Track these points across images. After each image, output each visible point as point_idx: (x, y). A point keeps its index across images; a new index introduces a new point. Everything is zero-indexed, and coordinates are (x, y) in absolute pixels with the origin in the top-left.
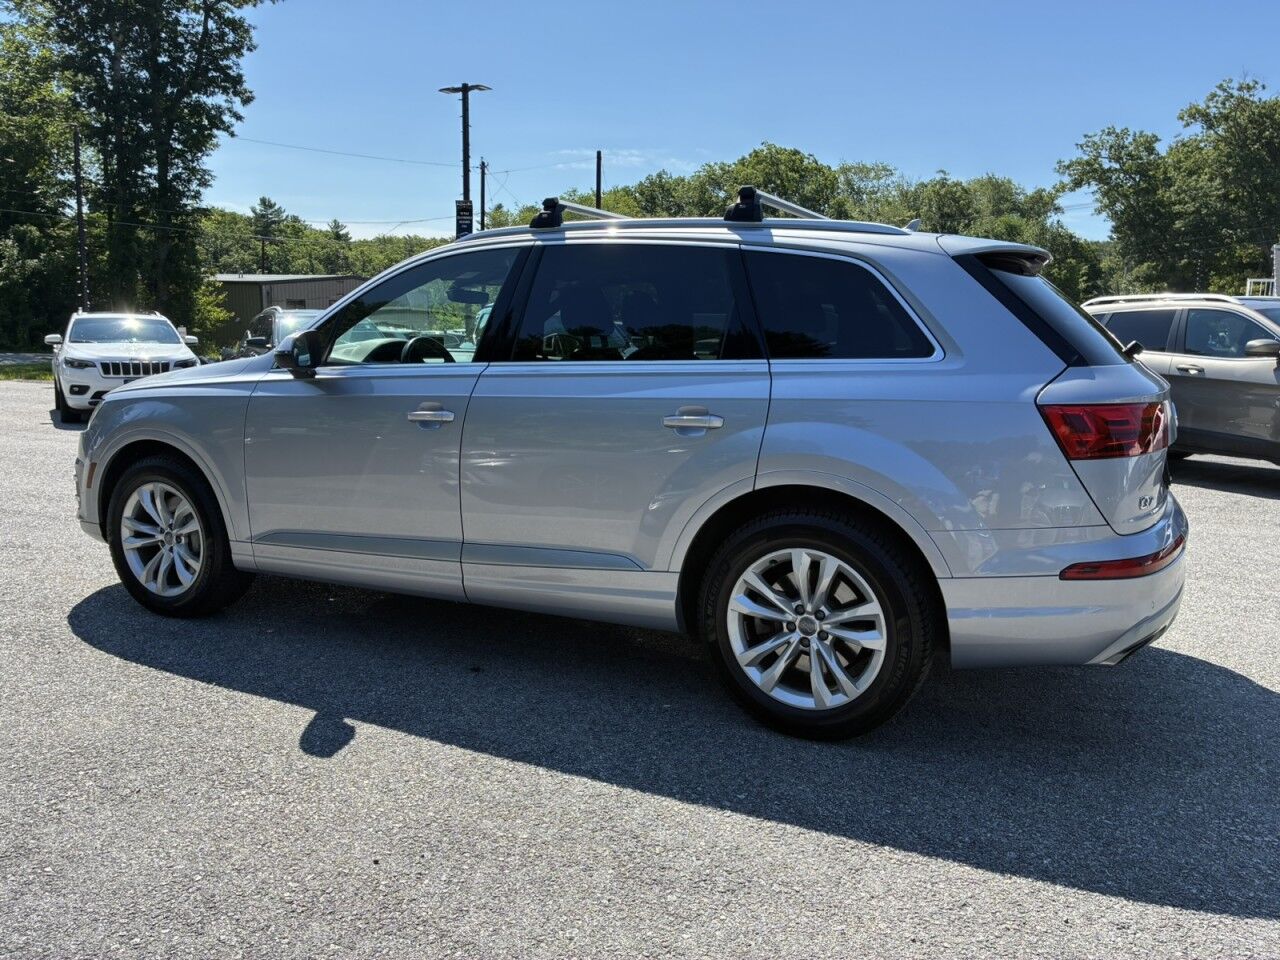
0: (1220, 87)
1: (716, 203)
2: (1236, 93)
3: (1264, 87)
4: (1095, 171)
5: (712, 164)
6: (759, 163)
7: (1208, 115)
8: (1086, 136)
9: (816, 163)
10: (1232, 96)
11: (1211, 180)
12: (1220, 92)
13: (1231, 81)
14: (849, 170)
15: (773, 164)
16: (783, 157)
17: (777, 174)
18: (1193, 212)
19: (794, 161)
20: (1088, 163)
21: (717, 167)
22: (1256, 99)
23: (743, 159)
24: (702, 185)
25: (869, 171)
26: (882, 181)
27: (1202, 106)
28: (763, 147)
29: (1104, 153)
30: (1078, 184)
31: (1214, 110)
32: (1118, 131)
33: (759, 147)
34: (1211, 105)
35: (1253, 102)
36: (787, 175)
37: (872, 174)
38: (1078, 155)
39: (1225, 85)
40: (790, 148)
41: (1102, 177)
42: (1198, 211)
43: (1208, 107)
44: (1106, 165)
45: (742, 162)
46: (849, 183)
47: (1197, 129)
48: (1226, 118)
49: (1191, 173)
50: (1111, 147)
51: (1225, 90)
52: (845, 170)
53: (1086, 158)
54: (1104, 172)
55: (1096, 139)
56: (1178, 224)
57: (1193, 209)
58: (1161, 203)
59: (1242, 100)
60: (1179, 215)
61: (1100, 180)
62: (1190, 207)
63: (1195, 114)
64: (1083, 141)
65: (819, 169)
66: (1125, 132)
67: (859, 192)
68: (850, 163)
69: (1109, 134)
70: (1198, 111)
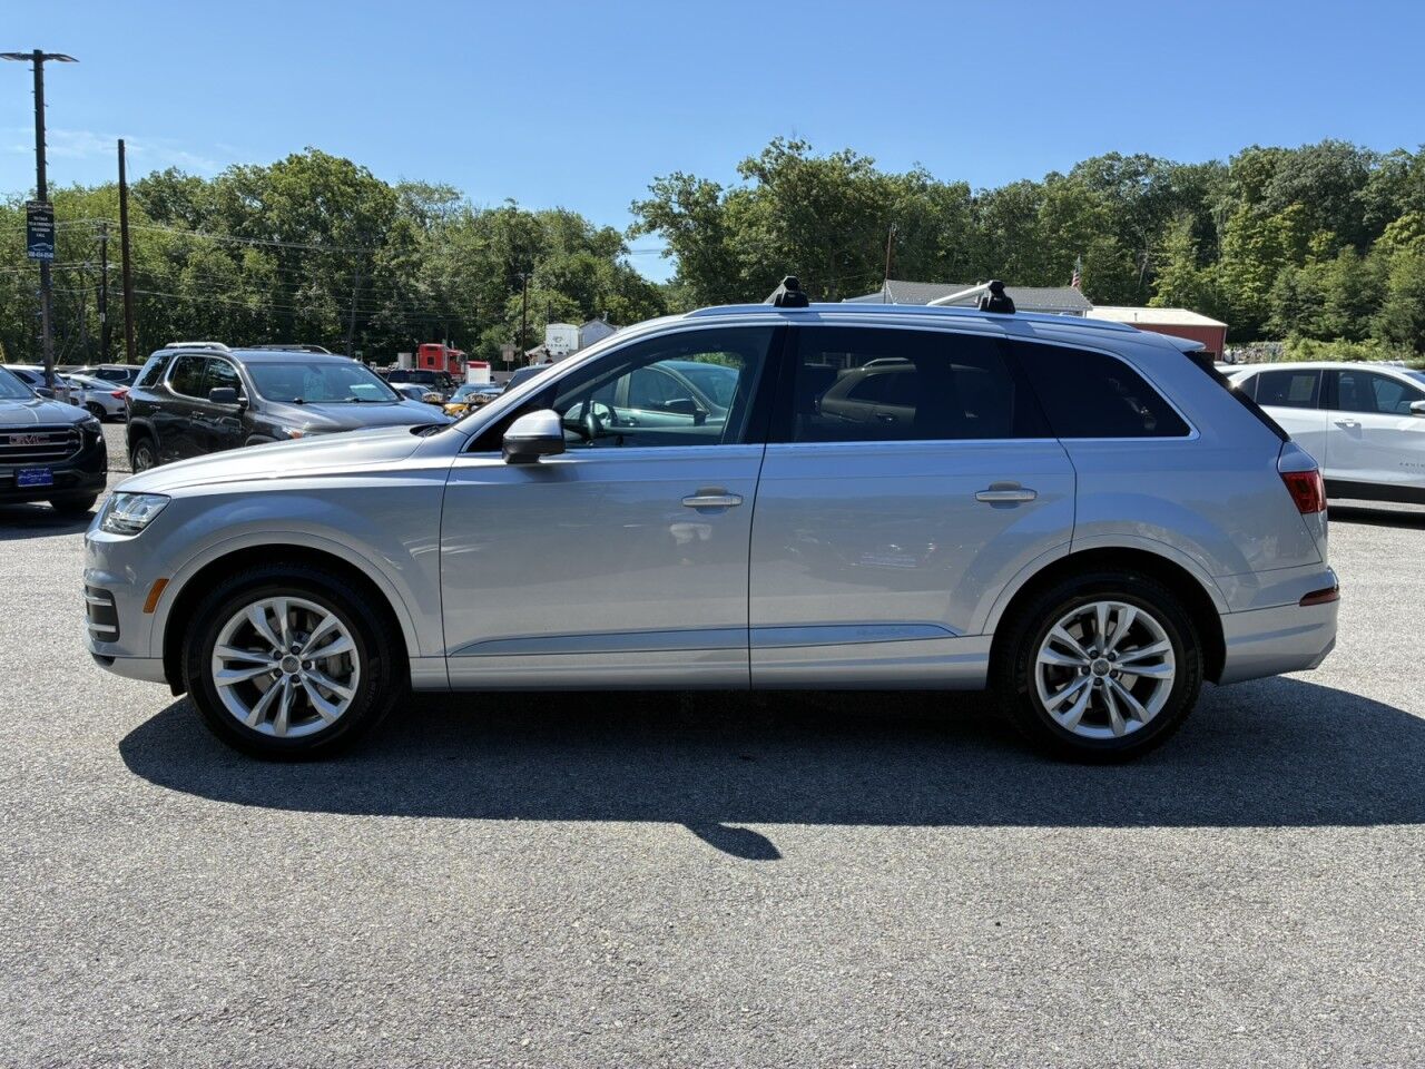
0: (773, 144)
1: (251, 215)
2: (786, 150)
3: (810, 148)
4: (667, 214)
5: (241, 166)
6: (303, 171)
7: (763, 169)
8: (656, 179)
9: (371, 176)
10: (784, 154)
11: (769, 232)
12: (773, 149)
13: (782, 139)
14: (411, 188)
15: (321, 174)
16: (333, 167)
17: (327, 186)
18: (756, 263)
19: (346, 173)
20: (660, 207)
21: (247, 171)
22: (803, 158)
23: (280, 163)
24: (230, 191)
25: (432, 192)
26: (449, 204)
27: (758, 161)
28: (306, 153)
29: (674, 198)
30: (652, 226)
31: (769, 165)
32: (685, 177)
33: (301, 152)
34: (766, 160)
35: (801, 161)
36: (339, 188)
37: (437, 196)
38: (649, 197)
39: (777, 142)
40: (339, 156)
41: (673, 220)
42: (759, 262)
43: (764, 162)
44: (677, 209)
45: (279, 167)
46: (410, 203)
47: (754, 183)
48: (779, 174)
49: (751, 225)
50: (680, 192)
51: (777, 147)
52: (406, 189)
53: (657, 200)
54: (676, 216)
55: (666, 183)
56: (744, 273)
57: (755, 259)
58: (727, 252)
59: (791, 159)
60: (743, 264)
61: (672, 225)
62: (753, 258)
63: (752, 168)
64: (654, 183)
65: (376, 185)
66: (691, 177)
67: (423, 216)
68: (411, 180)
69: (677, 179)
70: (755, 165)
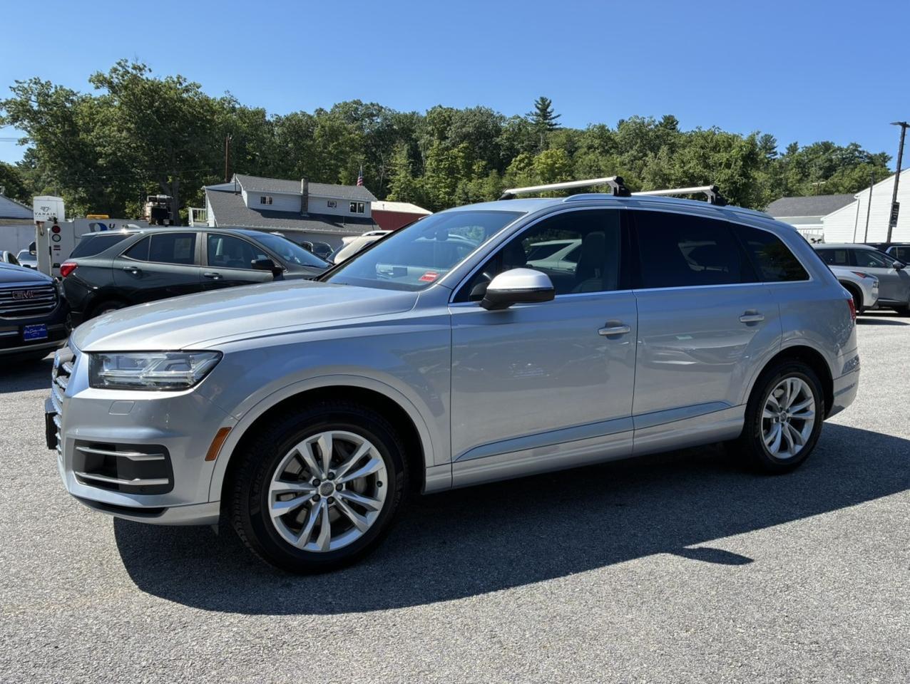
0: (119, 64)
2: (130, 70)
3: (150, 71)
4: (29, 111)
7: (112, 83)
8: (17, 82)
10: (129, 73)
11: (120, 131)
12: (120, 68)
13: (127, 61)
18: (111, 154)
20: (22, 104)
22: (144, 77)
27: (107, 75)
29: (33, 98)
30: (15, 119)
31: (117, 80)
32: (43, 82)
34: (114, 76)
35: (143, 80)
38: (11, 95)
39: (123, 63)
41: (34, 116)
42: (114, 153)
43: (112, 78)
44: (35, 107)
47: (105, 91)
48: (126, 88)
49: (104, 124)
50: (39, 94)
51: (123, 67)
53: (19, 99)
54: (36, 113)
55: (26, 85)
56: (101, 161)
57: (110, 151)
58: (84, 144)
59: (135, 77)
60: (100, 155)
61: (32, 120)
62: (108, 150)
63: (100, 81)
64: (15, 85)
66: (48, 83)
69: (35, 83)
70: (105, 79)
